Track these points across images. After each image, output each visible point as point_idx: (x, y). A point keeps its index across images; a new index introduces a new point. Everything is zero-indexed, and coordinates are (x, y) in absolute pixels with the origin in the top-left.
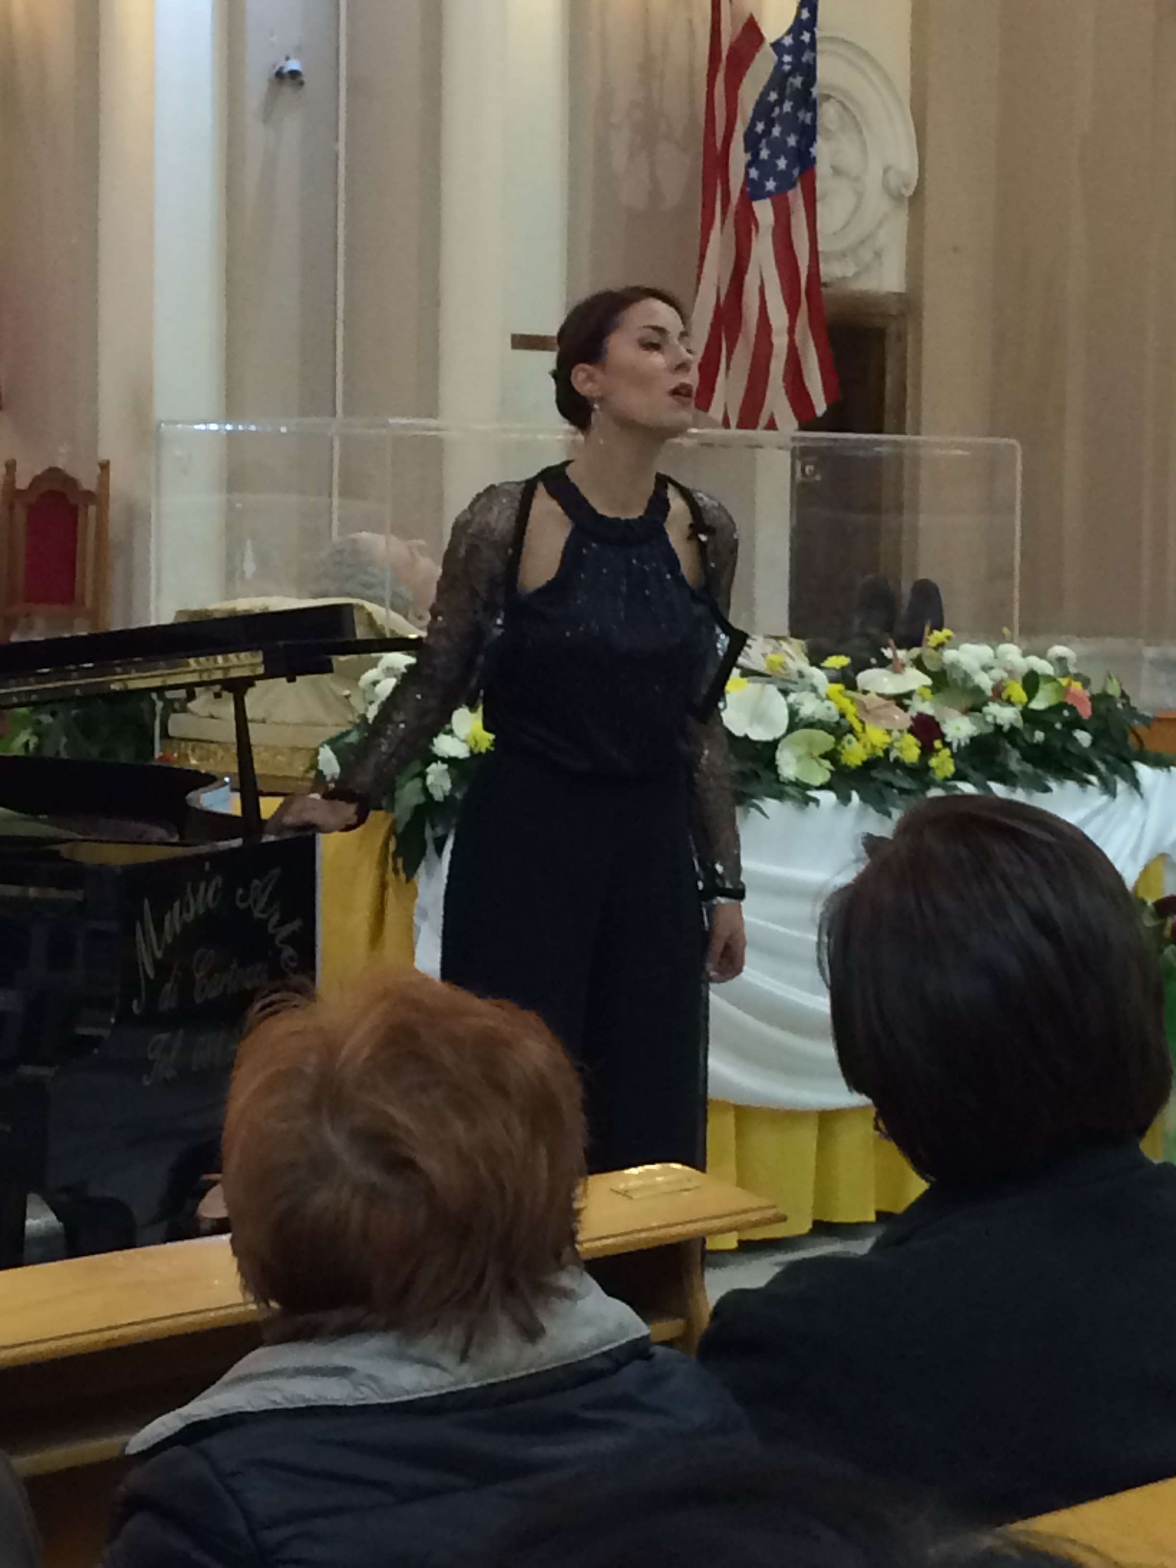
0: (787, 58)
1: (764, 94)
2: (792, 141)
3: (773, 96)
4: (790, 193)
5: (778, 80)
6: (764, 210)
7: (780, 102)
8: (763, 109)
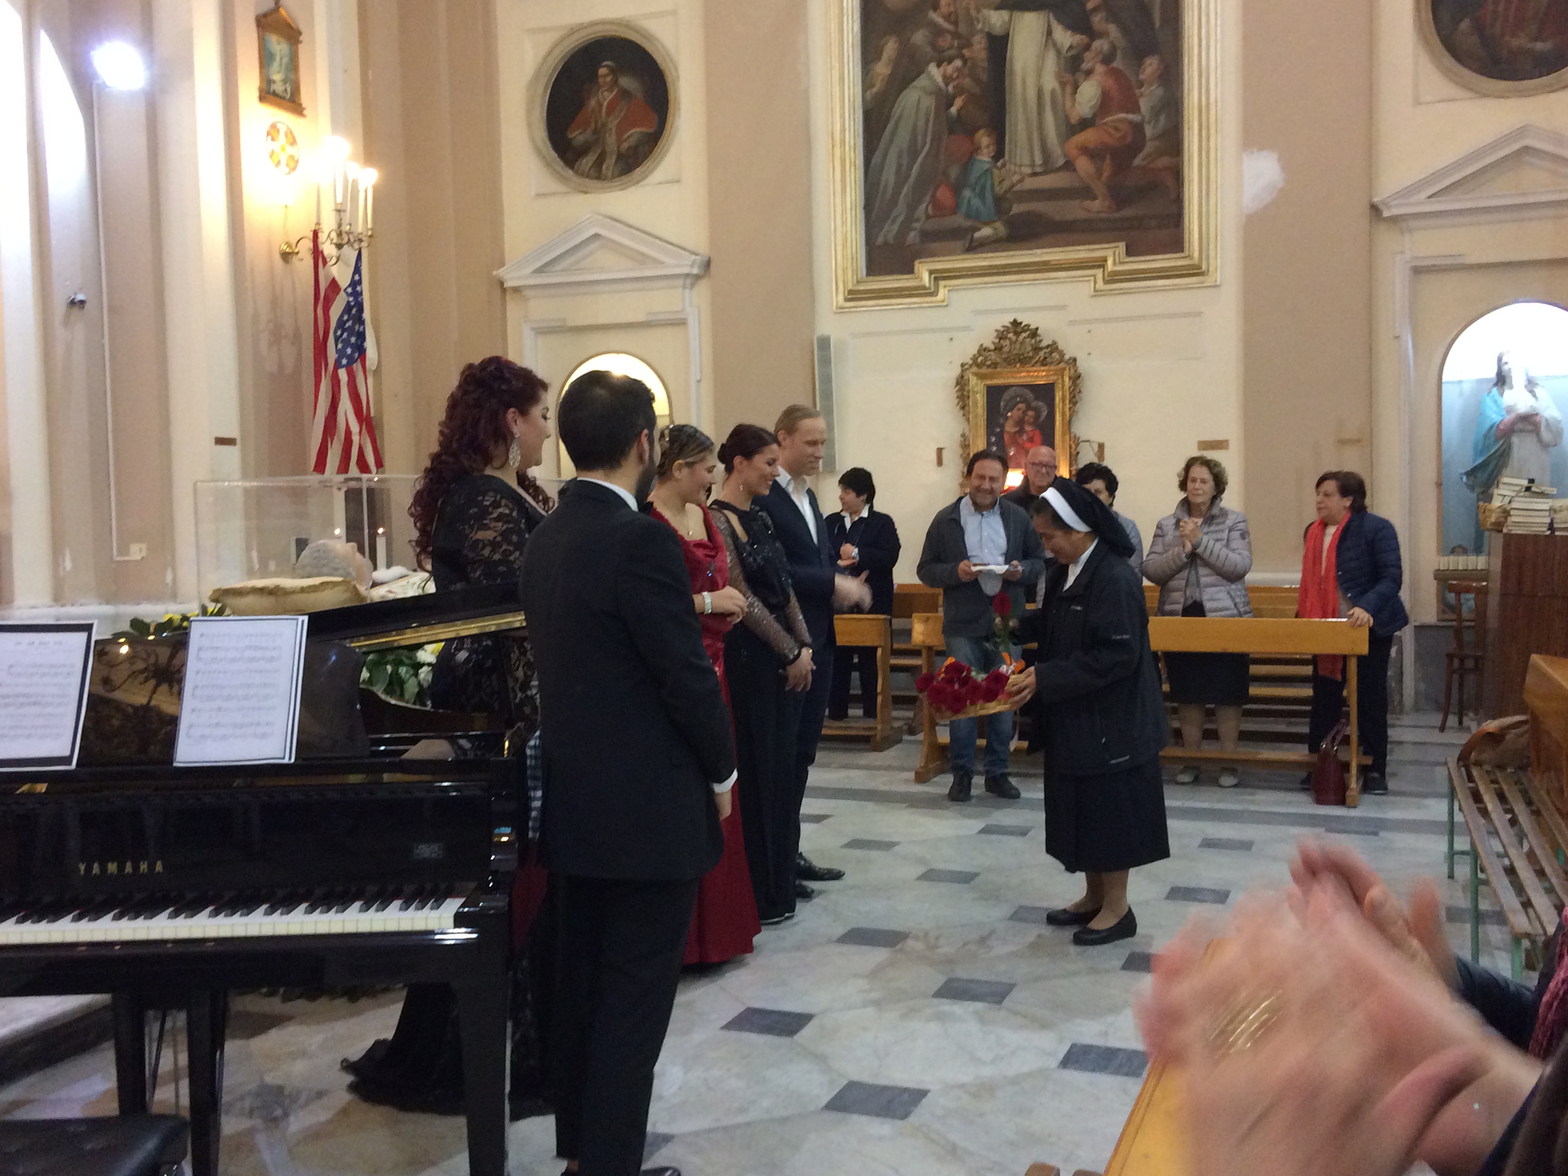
0: (351, 299)
1: (342, 316)
2: (353, 340)
3: (346, 318)
4: (354, 365)
5: (348, 308)
6: (343, 374)
7: (347, 320)
8: (341, 323)
